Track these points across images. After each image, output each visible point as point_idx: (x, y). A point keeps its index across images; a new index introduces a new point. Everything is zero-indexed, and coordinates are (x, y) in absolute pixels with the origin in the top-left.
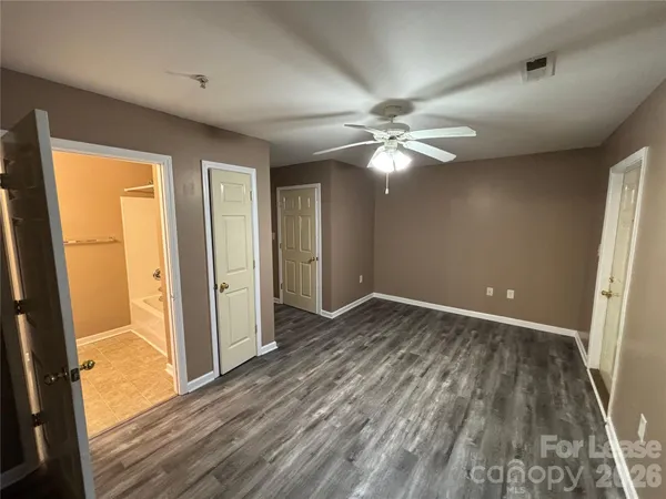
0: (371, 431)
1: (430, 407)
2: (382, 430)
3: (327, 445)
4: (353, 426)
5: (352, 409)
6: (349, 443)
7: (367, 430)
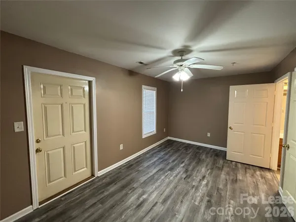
0: (182, 176)
1: (159, 184)
2: (179, 176)
3: (195, 173)
4: (189, 178)
5: (192, 183)
6: (188, 173)
7: (184, 176)
